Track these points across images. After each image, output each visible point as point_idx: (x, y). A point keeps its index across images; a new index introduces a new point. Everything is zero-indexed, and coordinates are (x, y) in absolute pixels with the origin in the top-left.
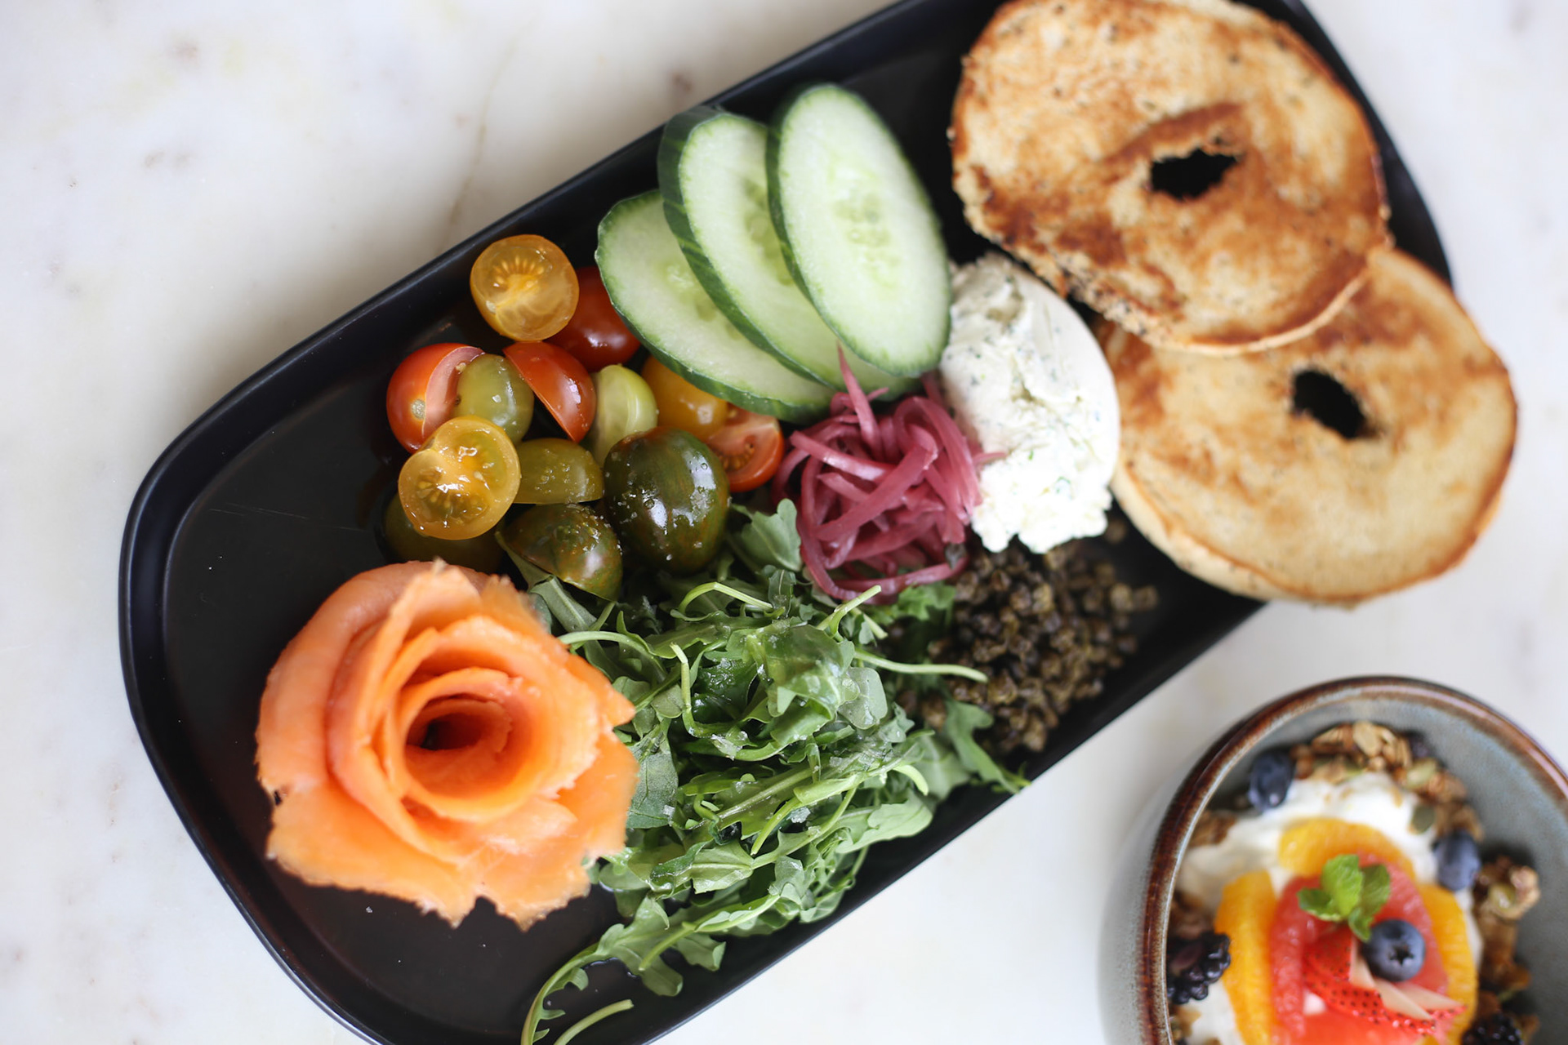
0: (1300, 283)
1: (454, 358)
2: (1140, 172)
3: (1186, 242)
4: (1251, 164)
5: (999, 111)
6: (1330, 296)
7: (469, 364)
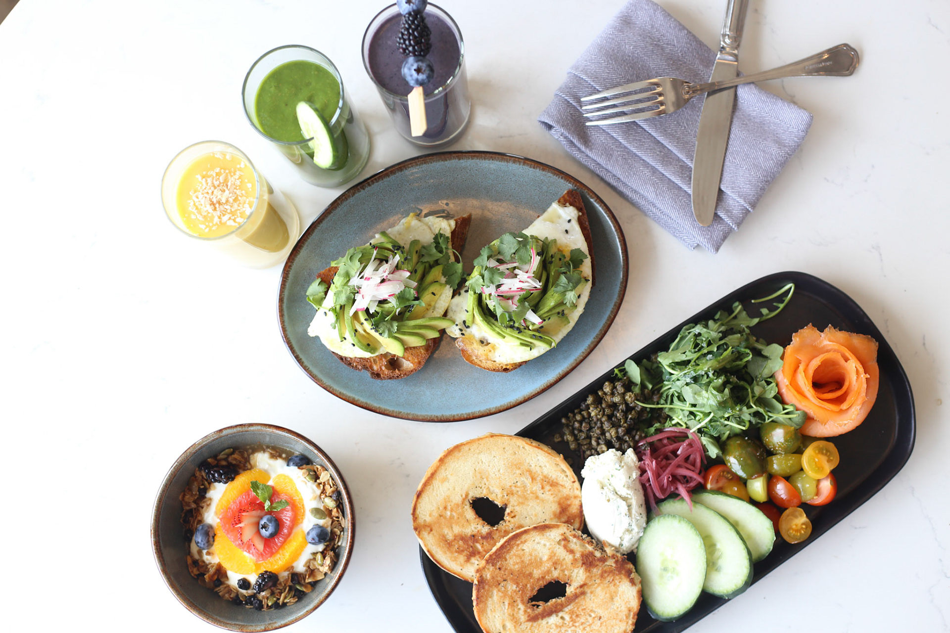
0: (514, 551)
1: (819, 500)
2: (570, 590)
3: (556, 564)
4: (526, 599)
5: (624, 609)
6: (502, 547)
7: (813, 498)
